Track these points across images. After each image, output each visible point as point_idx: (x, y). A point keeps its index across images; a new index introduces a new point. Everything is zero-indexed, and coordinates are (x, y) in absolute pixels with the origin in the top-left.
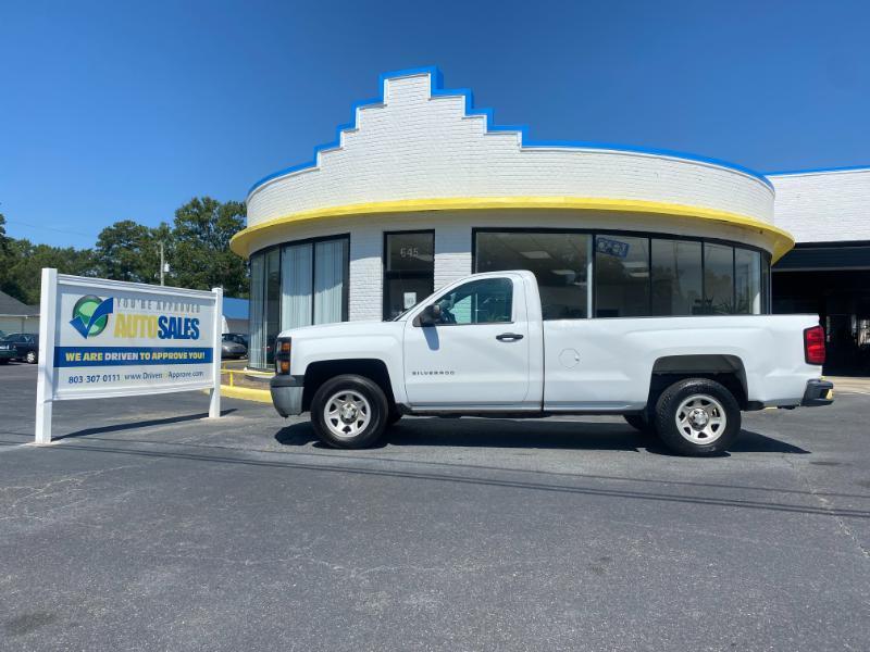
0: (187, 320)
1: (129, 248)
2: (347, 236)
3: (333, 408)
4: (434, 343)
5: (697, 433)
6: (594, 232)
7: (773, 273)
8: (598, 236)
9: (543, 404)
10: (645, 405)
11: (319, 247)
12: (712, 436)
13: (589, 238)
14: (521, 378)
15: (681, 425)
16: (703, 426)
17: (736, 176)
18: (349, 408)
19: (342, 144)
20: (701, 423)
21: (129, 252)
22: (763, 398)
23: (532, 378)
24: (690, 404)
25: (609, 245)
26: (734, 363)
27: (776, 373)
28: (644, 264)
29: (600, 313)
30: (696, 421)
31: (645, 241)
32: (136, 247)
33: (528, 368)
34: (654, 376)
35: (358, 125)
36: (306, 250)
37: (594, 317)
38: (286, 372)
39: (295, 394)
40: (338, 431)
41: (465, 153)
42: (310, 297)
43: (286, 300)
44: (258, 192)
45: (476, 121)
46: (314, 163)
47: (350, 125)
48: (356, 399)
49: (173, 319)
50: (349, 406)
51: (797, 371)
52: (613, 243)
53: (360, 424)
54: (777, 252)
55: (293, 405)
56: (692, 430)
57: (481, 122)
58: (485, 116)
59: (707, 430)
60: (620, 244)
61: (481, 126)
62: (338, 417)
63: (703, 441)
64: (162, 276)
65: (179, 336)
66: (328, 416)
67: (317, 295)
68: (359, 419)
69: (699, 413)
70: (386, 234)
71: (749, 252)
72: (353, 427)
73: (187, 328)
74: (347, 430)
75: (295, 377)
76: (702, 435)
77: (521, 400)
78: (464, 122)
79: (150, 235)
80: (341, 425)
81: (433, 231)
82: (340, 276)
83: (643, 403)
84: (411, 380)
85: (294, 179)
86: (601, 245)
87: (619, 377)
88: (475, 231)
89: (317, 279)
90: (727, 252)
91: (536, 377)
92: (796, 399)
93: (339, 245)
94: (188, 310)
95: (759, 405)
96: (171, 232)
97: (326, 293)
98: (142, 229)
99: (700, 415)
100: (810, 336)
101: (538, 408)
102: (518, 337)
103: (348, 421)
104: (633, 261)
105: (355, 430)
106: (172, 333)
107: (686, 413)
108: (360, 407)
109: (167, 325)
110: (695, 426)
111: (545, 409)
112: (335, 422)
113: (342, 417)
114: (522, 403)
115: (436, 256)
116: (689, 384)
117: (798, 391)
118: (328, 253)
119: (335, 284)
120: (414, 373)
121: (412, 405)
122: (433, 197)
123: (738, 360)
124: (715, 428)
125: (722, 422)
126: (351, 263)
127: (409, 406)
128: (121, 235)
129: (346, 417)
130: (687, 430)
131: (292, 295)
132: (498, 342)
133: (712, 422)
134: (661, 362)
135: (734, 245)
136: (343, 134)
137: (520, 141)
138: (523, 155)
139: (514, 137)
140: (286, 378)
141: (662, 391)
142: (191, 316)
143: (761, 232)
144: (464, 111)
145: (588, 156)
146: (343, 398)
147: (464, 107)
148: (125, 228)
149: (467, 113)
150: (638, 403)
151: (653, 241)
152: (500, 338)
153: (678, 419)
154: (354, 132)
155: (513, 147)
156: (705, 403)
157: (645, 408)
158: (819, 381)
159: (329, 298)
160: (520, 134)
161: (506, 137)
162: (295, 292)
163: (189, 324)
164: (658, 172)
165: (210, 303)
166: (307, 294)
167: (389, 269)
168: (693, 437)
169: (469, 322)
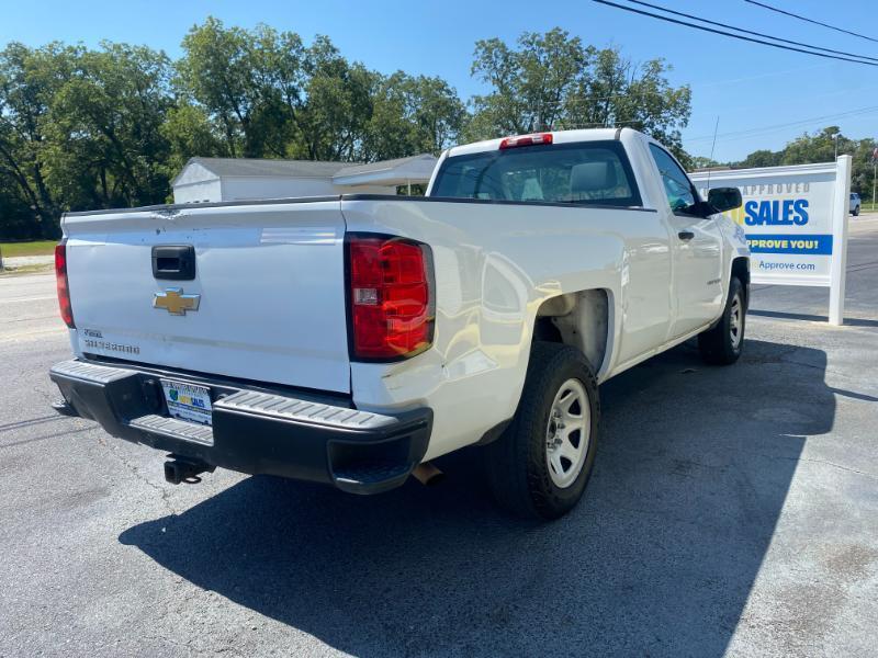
0: (787, 203)
49: (765, 204)
65: (775, 222)
73: (787, 212)
94: (789, 191)
106: (764, 219)
109: (757, 211)
142: (794, 197)
163: (791, 207)
165: (831, 177)
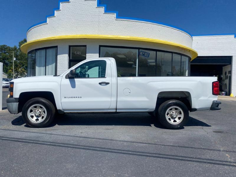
1: (5, 53)
2: (56, 47)
3: (31, 111)
4: (73, 85)
5: (173, 120)
6: (139, 48)
7: (191, 65)
8: (140, 50)
9: (116, 109)
10: (155, 109)
11: (48, 50)
12: (178, 121)
13: (137, 50)
14: (108, 99)
15: (167, 117)
16: (175, 118)
17: (183, 33)
18: (38, 111)
19: (55, 15)
20: (175, 117)
21: (5, 54)
22: (197, 107)
23: (112, 99)
24: (171, 110)
25: (144, 53)
26: (186, 94)
27: (202, 98)
28: (154, 61)
29: (140, 75)
30: (173, 116)
31: (155, 52)
32: (7, 53)
33: (111, 96)
34: (158, 98)
35: (61, 8)
36: (43, 52)
37: (138, 76)
38: (12, 96)
39: (15, 105)
40: (33, 120)
41: (97, 19)
42: (45, 67)
43: (37, 68)
44: (29, 32)
45: (100, 9)
46: (46, 22)
47: (58, 9)
48: (41, 108)
50: (38, 110)
51: (209, 98)
52: (145, 52)
53: (43, 117)
54: (193, 58)
55: (14, 110)
56: (171, 119)
57: (102, 9)
58: (104, 7)
59: (177, 119)
60: (147, 53)
61: (103, 11)
62: (34, 115)
63: (175, 123)
64: (13, 61)
66: (29, 114)
67: (47, 67)
68: (43, 115)
69: (174, 113)
70: (70, 46)
71: (185, 57)
72: (40, 119)
74: (37, 120)
75: (15, 98)
76: (175, 121)
77: (108, 108)
78: (97, 9)
79: (11, 49)
80: (35, 118)
81: (86, 46)
82: (54, 60)
83: (154, 109)
84: (64, 100)
85: (39, 27)
86: (141, 53)
87: (145, 99)
88: (100, 46)
89: (47, 62)
90: (179, 57)
91: (114, 99)
92: (208, 108)
93: (54, 49)
95: (195, 110)
96: (17, 49)
97: (50, 66)
98: (9, 47)
99: (174, 114)
100: (215, 85)
101: (115, 111)
102: (107, 84)
103: (37, 116)
104: (150, 59)
105: (40, 120)
107: (169, 113)
108: (43, 111)
110: (172, 118)
111: (117, 111)
112: (32, 117)
113: (35, 115)
114: (109, 109)
115: (87, 55)
116: (171, 102)
117: (209, 105)
118: (50, 52)
119: (53, 63)
120: (65, 97)
121: (64, 110)
122: (86, 34)
123: (189, 93)
124: (179, 118)
125: (182, 116)
126: (58, 56)
127: (63, 111)
128: (2, 49)
129: (37, 115)
130: (169, 119)
131: (39, 67)
132: (100, 85)
133: (179, 116)
134: (161, 93)
135: (181, 55)
136: (55, 12)
137: (115, 17)
138: (116, 21)
139: (114, 15)
140: (12, 99)
141: (161, 104)
143: (189, 51)
144: (97, 5)
145: (137, 23)
146: (35, 107)
147: (97, 4)
148: (4, 47)
149: (98, 6)
150: (152, 109)
151: (157, 52)
152: (100, 84)
153: (166, 115)
154: (59, 11)
155: (113, 18)
156: (176, 109)
157: (154, 111)
158: (217, 101)
159: (50, 68)
160: (115, 14)
161: (111, 15)
162: (40, 66)
164: (159, 30)
166: (43, 67)
167: (71, 58)
168: (172, 122)
169: (98, 77)
